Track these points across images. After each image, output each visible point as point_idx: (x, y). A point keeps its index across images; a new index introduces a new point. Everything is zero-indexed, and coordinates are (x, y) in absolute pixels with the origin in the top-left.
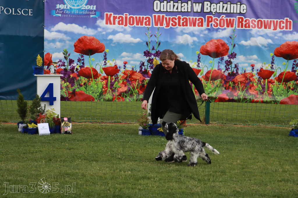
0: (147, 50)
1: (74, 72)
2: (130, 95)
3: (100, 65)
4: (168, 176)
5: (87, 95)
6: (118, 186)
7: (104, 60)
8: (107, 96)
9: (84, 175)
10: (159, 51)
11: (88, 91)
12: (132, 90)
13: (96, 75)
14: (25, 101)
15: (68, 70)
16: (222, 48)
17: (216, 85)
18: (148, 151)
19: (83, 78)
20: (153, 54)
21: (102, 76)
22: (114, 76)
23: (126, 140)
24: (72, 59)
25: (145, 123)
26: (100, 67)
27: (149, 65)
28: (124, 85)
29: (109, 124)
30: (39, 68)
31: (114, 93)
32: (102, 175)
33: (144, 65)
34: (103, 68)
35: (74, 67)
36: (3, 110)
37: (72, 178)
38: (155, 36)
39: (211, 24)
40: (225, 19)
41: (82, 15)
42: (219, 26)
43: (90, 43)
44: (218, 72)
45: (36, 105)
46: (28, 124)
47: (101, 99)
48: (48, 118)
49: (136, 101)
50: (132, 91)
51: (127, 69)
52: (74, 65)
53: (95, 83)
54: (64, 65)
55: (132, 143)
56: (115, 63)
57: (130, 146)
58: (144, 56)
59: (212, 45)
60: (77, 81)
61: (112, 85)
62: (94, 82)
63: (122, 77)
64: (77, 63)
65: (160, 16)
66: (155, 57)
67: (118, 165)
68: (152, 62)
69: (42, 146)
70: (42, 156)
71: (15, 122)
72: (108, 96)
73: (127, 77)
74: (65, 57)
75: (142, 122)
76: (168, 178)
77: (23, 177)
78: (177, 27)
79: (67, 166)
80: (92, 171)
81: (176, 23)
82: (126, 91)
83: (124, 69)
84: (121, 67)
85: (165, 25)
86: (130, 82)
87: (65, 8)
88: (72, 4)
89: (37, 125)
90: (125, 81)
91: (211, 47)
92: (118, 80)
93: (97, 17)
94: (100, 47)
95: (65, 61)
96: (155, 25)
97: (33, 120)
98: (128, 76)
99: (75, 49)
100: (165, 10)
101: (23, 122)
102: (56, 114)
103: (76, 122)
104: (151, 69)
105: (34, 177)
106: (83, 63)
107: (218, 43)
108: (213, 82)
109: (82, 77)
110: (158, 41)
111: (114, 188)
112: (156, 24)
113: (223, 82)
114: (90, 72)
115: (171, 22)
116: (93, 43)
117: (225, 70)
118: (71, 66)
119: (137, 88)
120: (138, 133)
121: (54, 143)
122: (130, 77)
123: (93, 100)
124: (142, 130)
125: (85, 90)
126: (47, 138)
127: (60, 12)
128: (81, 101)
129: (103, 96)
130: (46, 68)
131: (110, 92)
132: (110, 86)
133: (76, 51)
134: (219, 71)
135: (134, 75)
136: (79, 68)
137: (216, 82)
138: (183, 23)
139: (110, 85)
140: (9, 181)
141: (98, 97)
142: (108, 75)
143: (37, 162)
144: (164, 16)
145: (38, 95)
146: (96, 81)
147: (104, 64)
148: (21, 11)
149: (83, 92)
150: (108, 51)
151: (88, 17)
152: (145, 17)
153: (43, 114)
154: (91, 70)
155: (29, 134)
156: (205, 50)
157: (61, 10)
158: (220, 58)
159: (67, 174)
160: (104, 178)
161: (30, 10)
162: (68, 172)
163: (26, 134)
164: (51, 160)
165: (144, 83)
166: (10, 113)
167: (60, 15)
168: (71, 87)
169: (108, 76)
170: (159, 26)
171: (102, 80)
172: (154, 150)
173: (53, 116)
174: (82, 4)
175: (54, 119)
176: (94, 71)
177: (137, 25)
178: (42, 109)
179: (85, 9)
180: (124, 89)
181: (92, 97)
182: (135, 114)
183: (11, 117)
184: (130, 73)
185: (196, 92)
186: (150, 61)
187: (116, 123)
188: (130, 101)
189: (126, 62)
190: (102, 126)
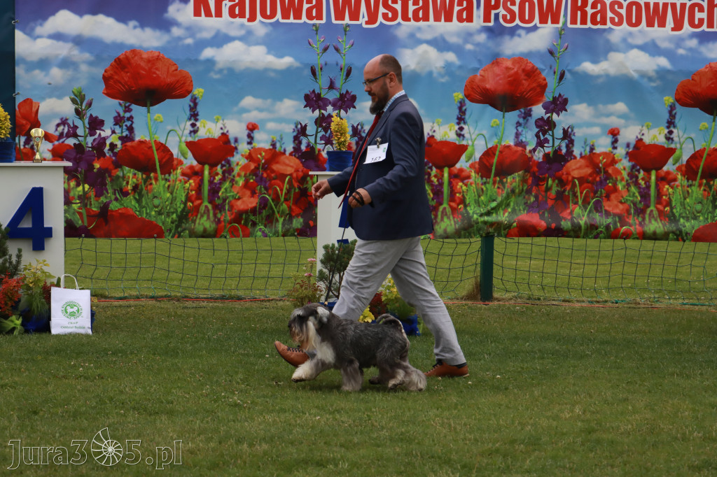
0: (314, 91)
1: (104, 155)
2: (266, 220)
3: (180, 133)
5: (142, 218)
7: (190, 119)
8: (199, 224)
10: (347, 92)
11: (144, 209)
12: (273, 204)
13: (169, 164)
15: (88, 149)
16: (526, 83)
17: (509, 190)
19: (129, 172)
21: (184, 167)
22: (219, 167)
24: (96, 117)
25: (309, 301)
26: (178, 139)
27: (320, 135)
28: (248, 193)
29: (205, 304)
31: (219, 216)
33: (305, 135)
34: (187, 143)
35: (104, 139)
38: (337, 49)
39: (497, 16)
42: (517, 21)
43: (149, 71)
44: (516, 151)
47: (182, 231)
48: (29, 288)
49: (284, 235)
50: (272, 208)
51: (256, 145)
52: (103, 134)
53: (166, 185)
54: (75, 135)
56: (222, 129)
57: (268, 367)
58: (305, 107)
59: (498, 75)
60: (112, 181)
61: (214, 190)
62: (164, 182)
63: (244, 168)
64: (113, 127)
66: (337, 112)
68: (329, 124)
72: (204, 223)
73: (257, 168)
74: (78, 112)
75: (302, 297)
78: (399, 24)
81: (395, 12)
82: (255, 207)
83: (249, 147)
84: (239, 141)
85: (363, 17)
86: (266, 182)
90: (252, 181)
91: (494, 81)
92: (232, 177)
94: (178, 81)
95: (78, 123)
96: (336, 19)
98: (259, 165)
99: (107, 88)
104: (326, 144)
106: (131, 129)
107: (516, 70)
108: (501, 182)
109: (127, 169)
110: (346, 65)
112: (340, 16)
113: (530, 181)
114: (150, 153)
115: (382, 10)
116: (157, 69)
117: (537, 146)
118: (96, 136)
119: (286, 200)
122: (265, 169)
123: (160, 233)
125: (137, 205)
128: (125, 237)
129: (187, 222)
130: (22, 143)
131: (208, 210)
132: (209, 195)
133: (108, 95)
134: (520, 149)
135: (277, 163)
136: (119, 143)
137: (509, 180)
138: (416, 12)
139: (209, 191)
141: (174, 225)
142: (201, 162)
146: (169, 181)
147: (191, 132)
149: (131, 212)
150: (201, 94)
153: (15, 278)
154: (154, 148)
156: (479, 90)
158: (522, 110)
165: (305, 186)
168: (96, 196)
169: (203, 167)
170: (347, 21)
171: (186, 178)
173: (44, 282)
175: (45, 289)
176: (163, 151)
177: (283, 18)
178: (11, 263)
180: (250, 202)
184: (266, 157)
185: (454, 210)
186: (323, 122)
187: (227, 299)
188: (265, 236)
189: (253, 126)
190: (187, 308)
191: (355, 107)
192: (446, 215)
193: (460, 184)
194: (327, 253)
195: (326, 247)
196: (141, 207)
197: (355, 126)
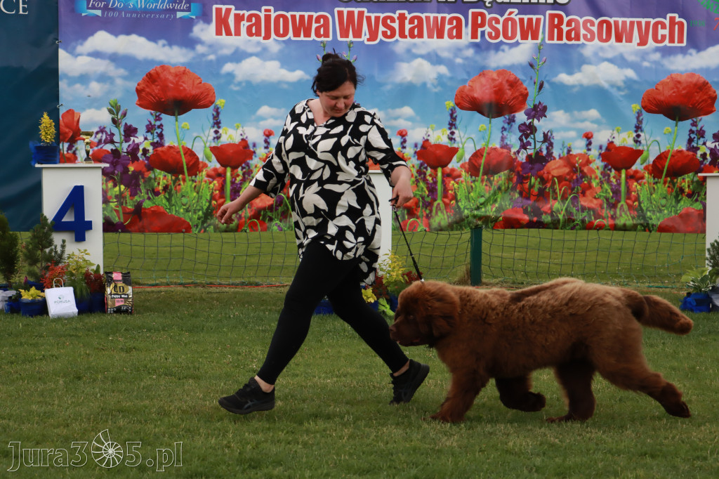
1: (137, 159)
2: (282, 215)
3: (205, 139)
5: (172, 215)
6: (252, 436)
7: (213, 127)
9: (164, 413)
11: (174, 207)
13: (195, 166)
14: (11, 233)
15: (123, 154)
16: (509, 93)
17: (496, 187)
18: (327, 352)
19: (160, 174)
21: (209, 169)
22: (240, 168)
23: (270, 325)
24: (131, 126)
26: (203, 144)
29: (227, 289)
30: (47, 146)
34: (210, 147)
35: (138, 145)
37: (134, 420)
39: (483, 33)
40: (517, 18)
42: (501, 38)
43: (177, 84)
44: (502, 153)
45: (42, 241)
46: (21, 290)
47: (207, 227)
48: (72, 275)
50: (286, 205)
51: (271, 148)
52: (137, 141)
53: (193, 186)
54: (112, 142)
56: (241, 135)
59: (485, 86)
60: (145, 182)
61: (236, 191)
62: (191, 183)
64: (145, 134)
65: (353, 12)
69: (58, 344)
74: (114, 121)
78: (397, 40)
79: (122, 391)
81: (393, 30)
82: (272, 205)
83: (266, 151)
84: (257, 145)
85: (365, 35)
89: (43, 291)
91: (482, 91)
93: (194, 17)
94: (202, 93)
95: (115, 130)
96: (341, 37)
97: (31, 280)
99: (139, 100)
101: (8, 287)
102: (93, 264)
103: (144, 284)
106: (161, 136)
107: (500, 80)
108: (489, 180)
109: (158, 171)
111: (241, 442)
112: (345, 34)
113: (515, 180)
114: (178, 157)
115: (382, 28)
116: (183, 82)
117: (520, 148)
118: (131, 142)
121: (87, 335)
123: (188, 229)
125: (167, 204)
126: (71, 323)
128: (157, 232)
129: (212, 219)
130: (65, 149)
132: (231, 195)
133: (141, 105)
134: (505, 151)
136: (150, 149)
137: (495, 179)
138: (411, 30)
139: (231, 190)
141: (200, 221)
142: (224, 165)
143: (45, 383)
144: (363, 12)
145: (45, 217)
146: (195, 182)
147: (214, 138)
149: (162, 210)
150: (223, 104)
151: (169, 17)
152: (315, 15)
153: (60, 265)
154: (182, 153)
155: (22, 315)
156: (468, 99)
158: (507, 117)
163: (15, 314)
164: (79, 378)
168: (131, 196)
169: (225, 169)
170: (351, 38)
171: (211, 179)
172: (343, 350)
173: (86, 269)
175: (87, 275)
176: (190, 155)
177: (294, 36)
178: (56, 252)
180: (267, 200)
181: (185, 222)
182: (293, 264)
185: (446, 205)
187: (246, 285)
188: (281, 229)
189: (269, 132)
190: (211, 293)
192: (440, 209)
193: (452, 182)
196: (171, 205)
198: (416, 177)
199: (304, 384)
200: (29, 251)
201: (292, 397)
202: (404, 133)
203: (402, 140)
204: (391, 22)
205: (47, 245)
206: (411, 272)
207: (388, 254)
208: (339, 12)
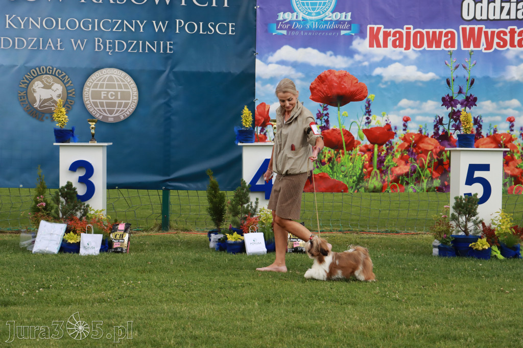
0: (448, 95)
2: (416, 180)
3: (359, 124)
4: (494, 336)
5: (334, 180)
7: (366, 115)
8: (371, 183)
9: (331, 331)
10: (471, 95)
11: (335, 174)
12: (420, 170)
13: (351, 144)
14: (220, 192)
18: (452, 286)
19: (326, 149)
20: (459, 103)
21: (361, 145)
22: (385, 145)
23: (408, 265)
25: (445, 234)
26: (357, 127)
27: (451, 124)
28: (403, 162)
29: (375, 236)
30: (247, 130)
31: (384, 177)
32: (366, 330)
33: (442, 124)
34: (363, 130)
36: (182, 209)
37: (309, 336)
41: (326, 30)
43: (340, 84)
45: (242, 199)
46: (227, 234)
47: (360, 188)
48: (263, 223)
49: (427, 191)
50: (419, 173)
51: (409, 131)
53: (350, 158)
55: (420, 272)
56: (386, 120)
57: (417, 277)
58: (442, 105)
62: (348, 155)
63: (401, 146)
65: (474, 28)
66: (464, 108)
67: (396, 311)
68: (459, 116)
69: (253, 275)
70: (254, 294)
71: (203, 231)
72: (374, 182)
73: (409, 146)
75: (440, 232)
76: (494, 338)
77: (221, 331)
78: (508, 49)
79: (300, 313)
80: (347, 323)
81: (505, 41)
82: (408, 172)
83: (404, 132)
84: (398, 128)
85: (483, 45)
86: (415, 155)
87: (294, 18)
88: (307, 11)
89: (243, 236)
90: (406, 154)
92: (392, 152)
93: (353, 34)
94: (358, 90)
96: (464, 47)
97: (235, 227)
98: (411, 144)
99: (312, 95)
100: (484, 17)
101: (218, 231)
103: (314, 231)
104: (456, 130)
105: (239, 331)
106: (327, 121)
110: (470, 77)
112: (467, 45)
114: (339, 137)
115: (496, 40)
116: (344, 82)
119: (429, 167)
120: (431, 253)
122: (414, 147)
123: (346, 189)
124: (439, 247)
125: (331, 171)
126: (262, 259)
127: (284, 27)
128: (323, 192)
129: (363, 182)
130: (259, 131)
131: (377, 174)
132: (377, 164)
133: (313, 99)
135: (423, 142)
138: (520, 41)
139: (378, 161)
140: (196, 338)
141: (354, 184)
142: (373, 143)
143: (245, 304)
144: (482, 28)
145: (244, 181)
146: (351, 155)
147: (366, 123)
148: (214, 27)
149: (327, 176)
150: (373, 98)
151: (336, 35)
152: (444, 31)
153: (254, 216)
154: (342, 134)
155: (228, 252)
157: (287, 23)
159: (299, 328)
160: (368, 336)
161: (230, 24)
162: (301, 323)
163: (223, 252)
164: (269, 301)
165: (441, 158)
166: (195, 213)
167: (285, 32)
169: (374, 146)
170: (472, 48)
171: (363, 153)
172: (464, 286)
174: (326, 11)
176: (348, 136)
177: (428, 47)
178: (251, 207)
179: (330, 19)
180: (404, 169)
181: (344, 184)
182: (424, 217)
183: (196, 222)
184: (416, 139)
186: (455, 115)
187: (389, 233)
188: (415, 191)
189: (407, 118)
190: (363, 238)
191: (476, 105)
194: (457, 202)
195: (456, 198)
196: (334, 172)
197: (476, 118)
198: (521, 153)
199: (435, 312)
200: (233, 206)
201: (426, 321)
202: (512, 119)
203: (511, 125)
204: (503, 35)
205: (245, 202)
206: (517, 226)
207: (499, 212)
208: (463, 28)
